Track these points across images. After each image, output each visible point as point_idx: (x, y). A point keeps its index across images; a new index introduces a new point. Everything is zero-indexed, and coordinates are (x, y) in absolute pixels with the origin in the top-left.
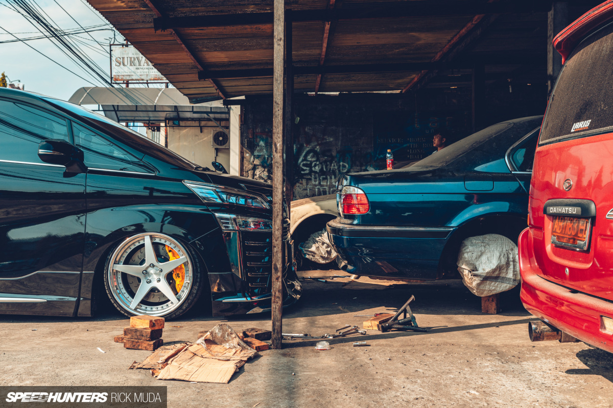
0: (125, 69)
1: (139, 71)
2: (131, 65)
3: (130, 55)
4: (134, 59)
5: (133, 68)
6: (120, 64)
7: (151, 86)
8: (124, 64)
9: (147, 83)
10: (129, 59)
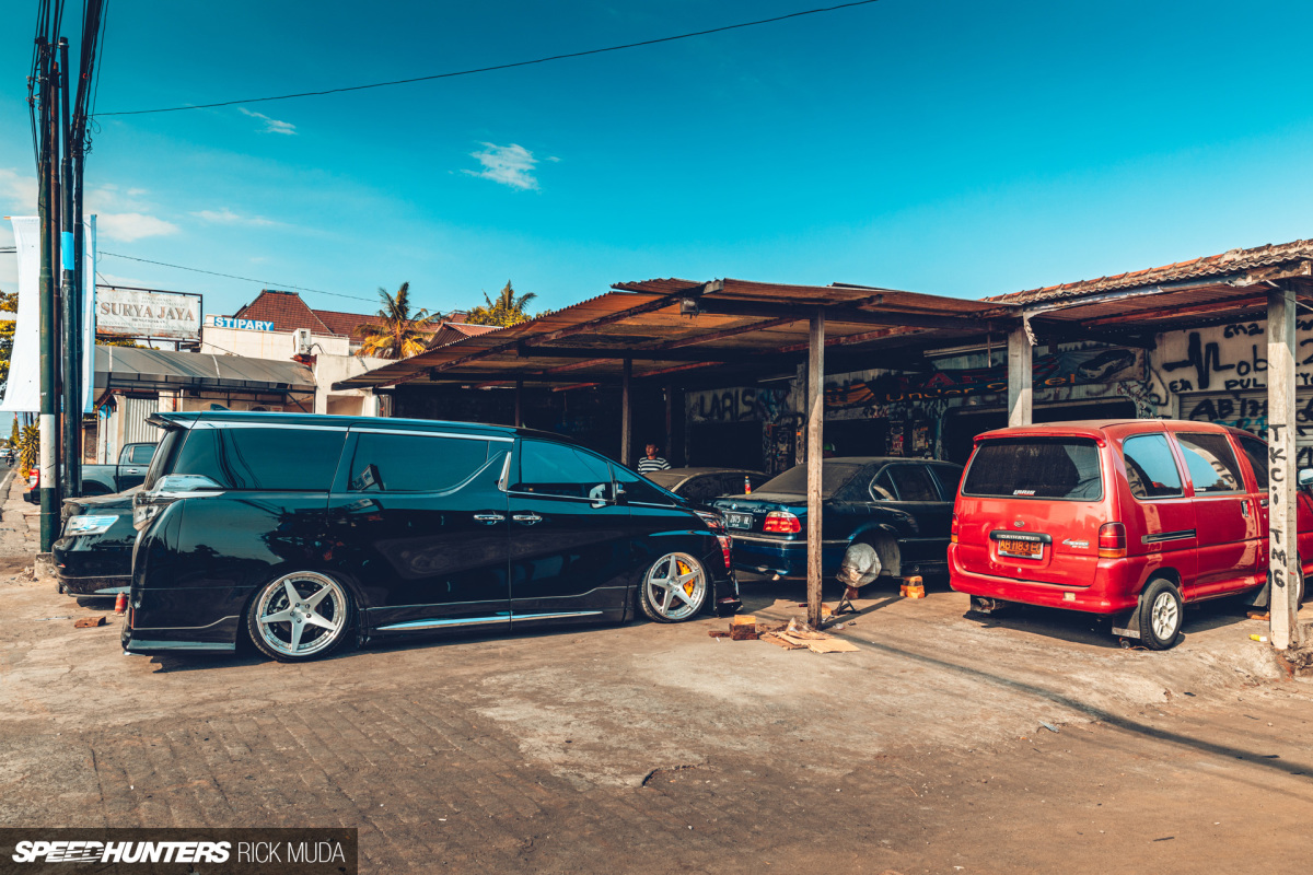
0: (116, 318)
1: (136, 323)
2: (125, 314)
3: (125, 302)
4: (130, 307)
5: (128, 319)
6: (108, 311)
7: (154, 344)
8: (114, 313)
9: (149, 340)
10: (122, 307)
